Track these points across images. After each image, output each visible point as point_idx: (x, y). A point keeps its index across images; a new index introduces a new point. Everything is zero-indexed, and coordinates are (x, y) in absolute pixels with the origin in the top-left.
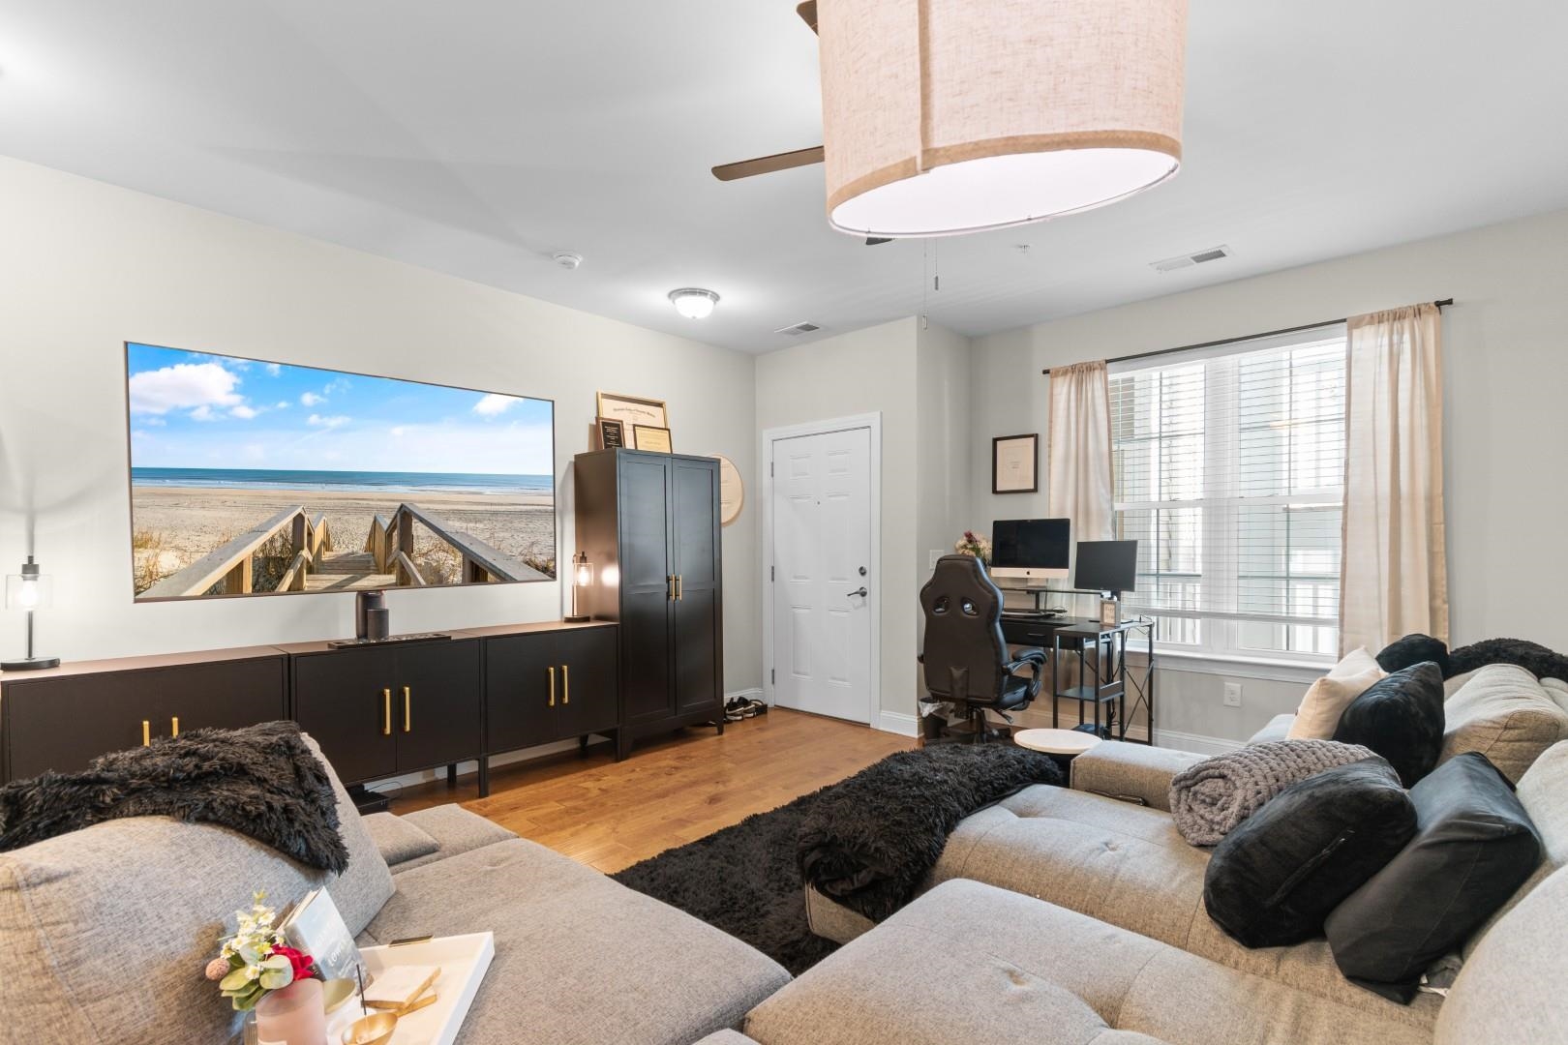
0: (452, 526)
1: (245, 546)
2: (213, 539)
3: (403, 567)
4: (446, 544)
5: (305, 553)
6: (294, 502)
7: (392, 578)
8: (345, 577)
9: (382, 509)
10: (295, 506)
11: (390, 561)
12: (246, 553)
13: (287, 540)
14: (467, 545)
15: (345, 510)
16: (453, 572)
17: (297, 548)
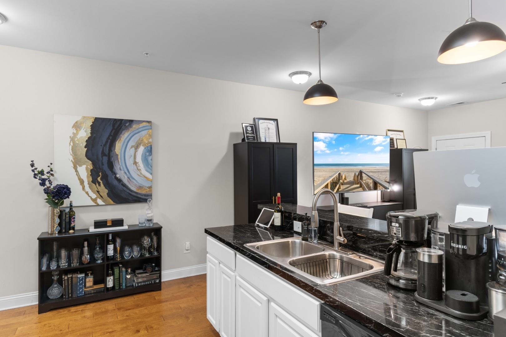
0: (370, 174)
1: (329, 179)
2: (322, 179)
3: (361, 183)
4: (369, 178)
5: (341, 181)
6: (338, 170)
7: (358, 185)
8: (349, 185)
9: (356, 171)
10: (339, 171)
11: (358, 182)
12: (329, 181)
13: (337, 178)
14: (373, 178)
15: (348, 172)
17: (339, 180)
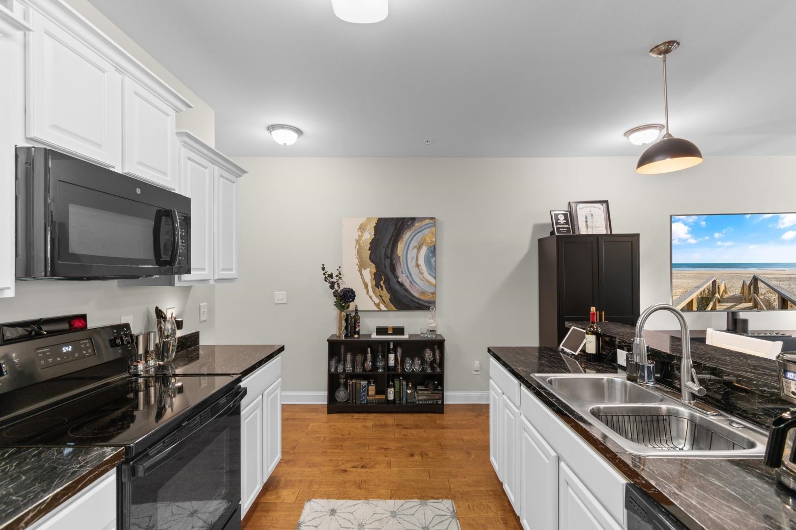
0: (774, 283)
1: (694, 292)
2: (681, 290)
3: (755, 300)
4: (771, 290)
5: (717, 295)
6: (712, 275)
7: (751, 304)
8: (733, 304)
9: (745, 277)
10: (713, 277)
11: (750, 298)
12: (694, 296)
13: (710, 290)
14: (780, 290)
15: (732, 278)
16: (775, 301)
17: (714, 293)
